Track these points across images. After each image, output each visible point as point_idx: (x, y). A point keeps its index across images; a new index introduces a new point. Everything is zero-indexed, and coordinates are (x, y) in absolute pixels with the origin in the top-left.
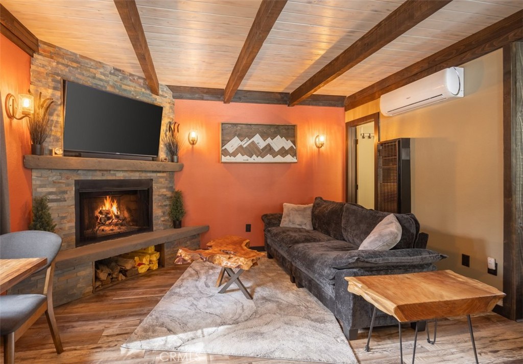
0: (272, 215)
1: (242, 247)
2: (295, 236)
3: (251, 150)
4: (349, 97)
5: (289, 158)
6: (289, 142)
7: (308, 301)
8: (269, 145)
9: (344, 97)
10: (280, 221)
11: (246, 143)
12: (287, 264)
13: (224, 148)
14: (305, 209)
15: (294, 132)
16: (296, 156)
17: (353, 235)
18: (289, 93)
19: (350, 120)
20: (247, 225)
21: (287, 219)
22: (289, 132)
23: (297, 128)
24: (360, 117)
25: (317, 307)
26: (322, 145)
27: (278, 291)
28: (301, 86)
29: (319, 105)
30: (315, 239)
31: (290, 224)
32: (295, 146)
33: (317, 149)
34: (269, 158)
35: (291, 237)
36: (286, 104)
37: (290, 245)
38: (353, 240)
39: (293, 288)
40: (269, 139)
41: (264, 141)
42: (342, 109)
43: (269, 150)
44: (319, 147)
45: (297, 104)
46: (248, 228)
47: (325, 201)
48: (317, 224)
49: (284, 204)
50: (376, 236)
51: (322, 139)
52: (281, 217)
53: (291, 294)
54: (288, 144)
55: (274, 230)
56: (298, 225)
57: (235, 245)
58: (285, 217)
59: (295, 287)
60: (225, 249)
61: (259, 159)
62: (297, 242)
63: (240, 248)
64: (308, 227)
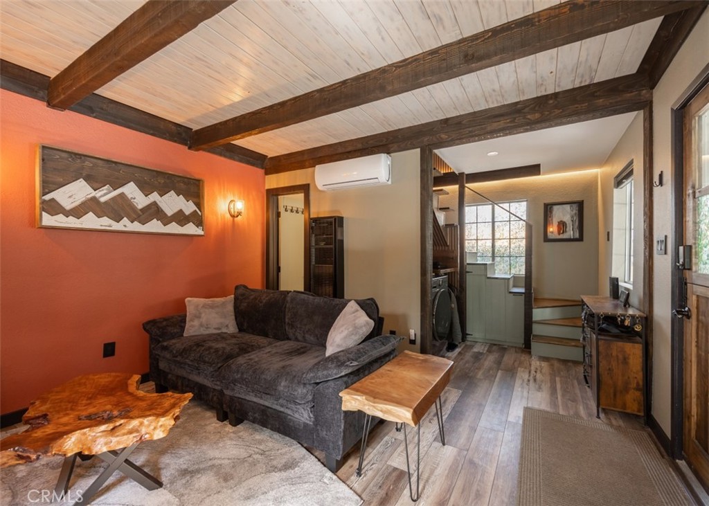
0: (165, 320)
1: (131, 394)
2: (224, 348)
3: (118, 209)
4: (272, 158)
5: (191, 229)
6: (191, 203)
7: (260, 442)
8: (155, 204)
9: (264, 157)
10: (183, 328)
11: (105, 195)
12: (211, 395)
13: (47, 197)
14: (224, 304)
15: (199, 189)
16: (202, 226)
17: (304, 331)
18: (192, 129)
19: (272, 187)
20: (106, 345)
21: (196, 323)
22: (192, 189)
23: (203, 186)
24: (286, 185)
25: (277, 446)
26: (239, 214)
27: (204, 447)
28: (216, 124)
29: (234, 160)
30: (252, 346)
31: (202, 329)
32: (200, 211)
33: (231, 219)
34: (155, 226)
35: (217, 351)
36: (186, 145)
37: (219, 365)
38: (304, 337)
39: (227, 429)
40: (155, 194)
41: (146, 196)
42: (261, 171)
43: (154, 212)
44: (233, 216)
45: (204, 150)
46: (109, 350)
47: (252, 290)
48: (245, 324)
49: (187, 299)
50: (351, 329)
51: (240, 205)
52: (184, 321)
53: (229, 442)
54: (189, 207)
55: (177, 344)
56: (215, 329)
57: (111, 395)
58: (192, 320)
59: (229, 428)
60: (91, 410)
61: (136, 227)
62: (230, 357)
63: (128, 398)
64: (232, 328)
